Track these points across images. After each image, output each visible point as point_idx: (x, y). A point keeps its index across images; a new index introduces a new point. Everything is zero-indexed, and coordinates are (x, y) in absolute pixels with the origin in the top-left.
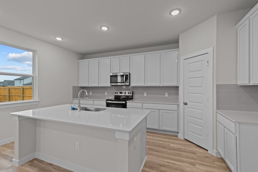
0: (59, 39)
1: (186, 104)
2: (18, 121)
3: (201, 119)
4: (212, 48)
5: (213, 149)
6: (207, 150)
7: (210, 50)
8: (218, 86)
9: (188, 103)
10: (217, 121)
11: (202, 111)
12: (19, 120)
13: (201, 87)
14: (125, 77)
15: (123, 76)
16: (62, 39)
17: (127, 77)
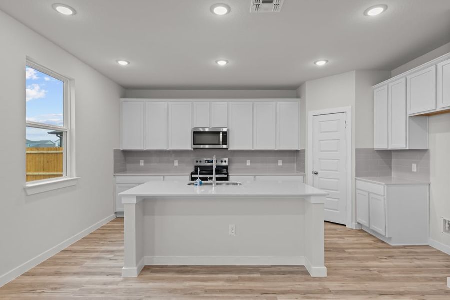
0: (123, 63)
1: (317, 174)
3: (337, 191)
4: (351, 107)
5: (352, 222)
6: (345, 226)
7: (349, 109)
8: (357, 150)
9: (319, 172)
10: (356, 189)
11: (337, 180)
13: (337, 151)
14: (221, 135)
15: (219, 133)
16: (129, 63)
17: (225, 135)
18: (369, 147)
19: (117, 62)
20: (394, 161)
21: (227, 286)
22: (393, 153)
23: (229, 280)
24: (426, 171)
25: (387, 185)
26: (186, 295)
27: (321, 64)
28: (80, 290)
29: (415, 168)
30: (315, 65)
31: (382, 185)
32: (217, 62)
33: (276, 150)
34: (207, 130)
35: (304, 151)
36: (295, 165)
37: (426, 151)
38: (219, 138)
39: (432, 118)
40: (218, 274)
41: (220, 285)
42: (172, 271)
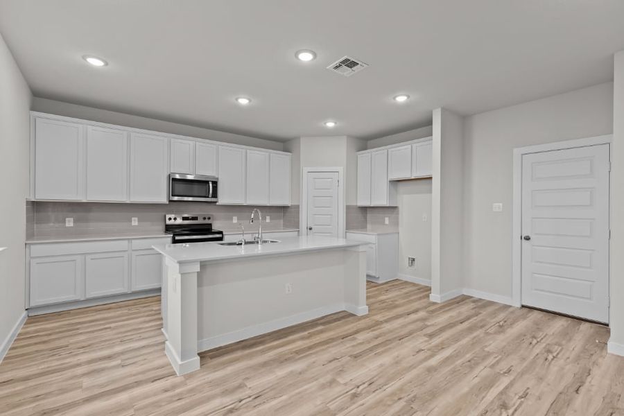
0: (96, 63)
1: (311, 229)
2: (180, 275)
4: (343, 168)
7: (341, 169)
8: (347, 206)
9: (313, 227)
12: (182, 274)
13: (330, 207)
14: (211, 185)
15: (207, 182)
16: (106, 64)
17: (215, 185)
18: (355, 204)
19: (84, 58)
20: (369, 216)
21: (307, 343)
22: (368, 210)
23: (303, 338)
24: (396, 223)
25: (378, 235)
26: (282, 362)
27: (330, 125)
28: (135, 410)
29: (387, 221)
30: (324, 125)
31: (373, 235)
32: (237, 99)
33: (268, 205)
34: (190, 177)
35: (298, 207)
36: (282, 221)
37: (396, 207)
38: (205, 188)
39: (400, 183)
40: (286, 337)
41: (300, 344)
42: (237, 349)
